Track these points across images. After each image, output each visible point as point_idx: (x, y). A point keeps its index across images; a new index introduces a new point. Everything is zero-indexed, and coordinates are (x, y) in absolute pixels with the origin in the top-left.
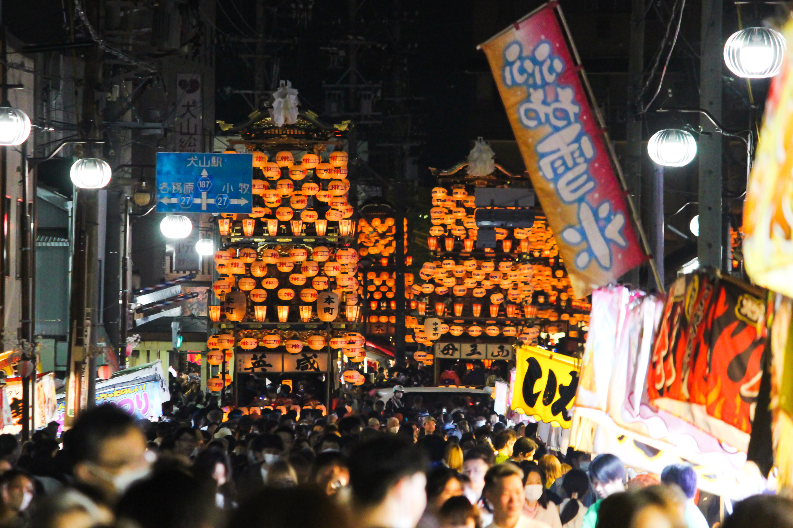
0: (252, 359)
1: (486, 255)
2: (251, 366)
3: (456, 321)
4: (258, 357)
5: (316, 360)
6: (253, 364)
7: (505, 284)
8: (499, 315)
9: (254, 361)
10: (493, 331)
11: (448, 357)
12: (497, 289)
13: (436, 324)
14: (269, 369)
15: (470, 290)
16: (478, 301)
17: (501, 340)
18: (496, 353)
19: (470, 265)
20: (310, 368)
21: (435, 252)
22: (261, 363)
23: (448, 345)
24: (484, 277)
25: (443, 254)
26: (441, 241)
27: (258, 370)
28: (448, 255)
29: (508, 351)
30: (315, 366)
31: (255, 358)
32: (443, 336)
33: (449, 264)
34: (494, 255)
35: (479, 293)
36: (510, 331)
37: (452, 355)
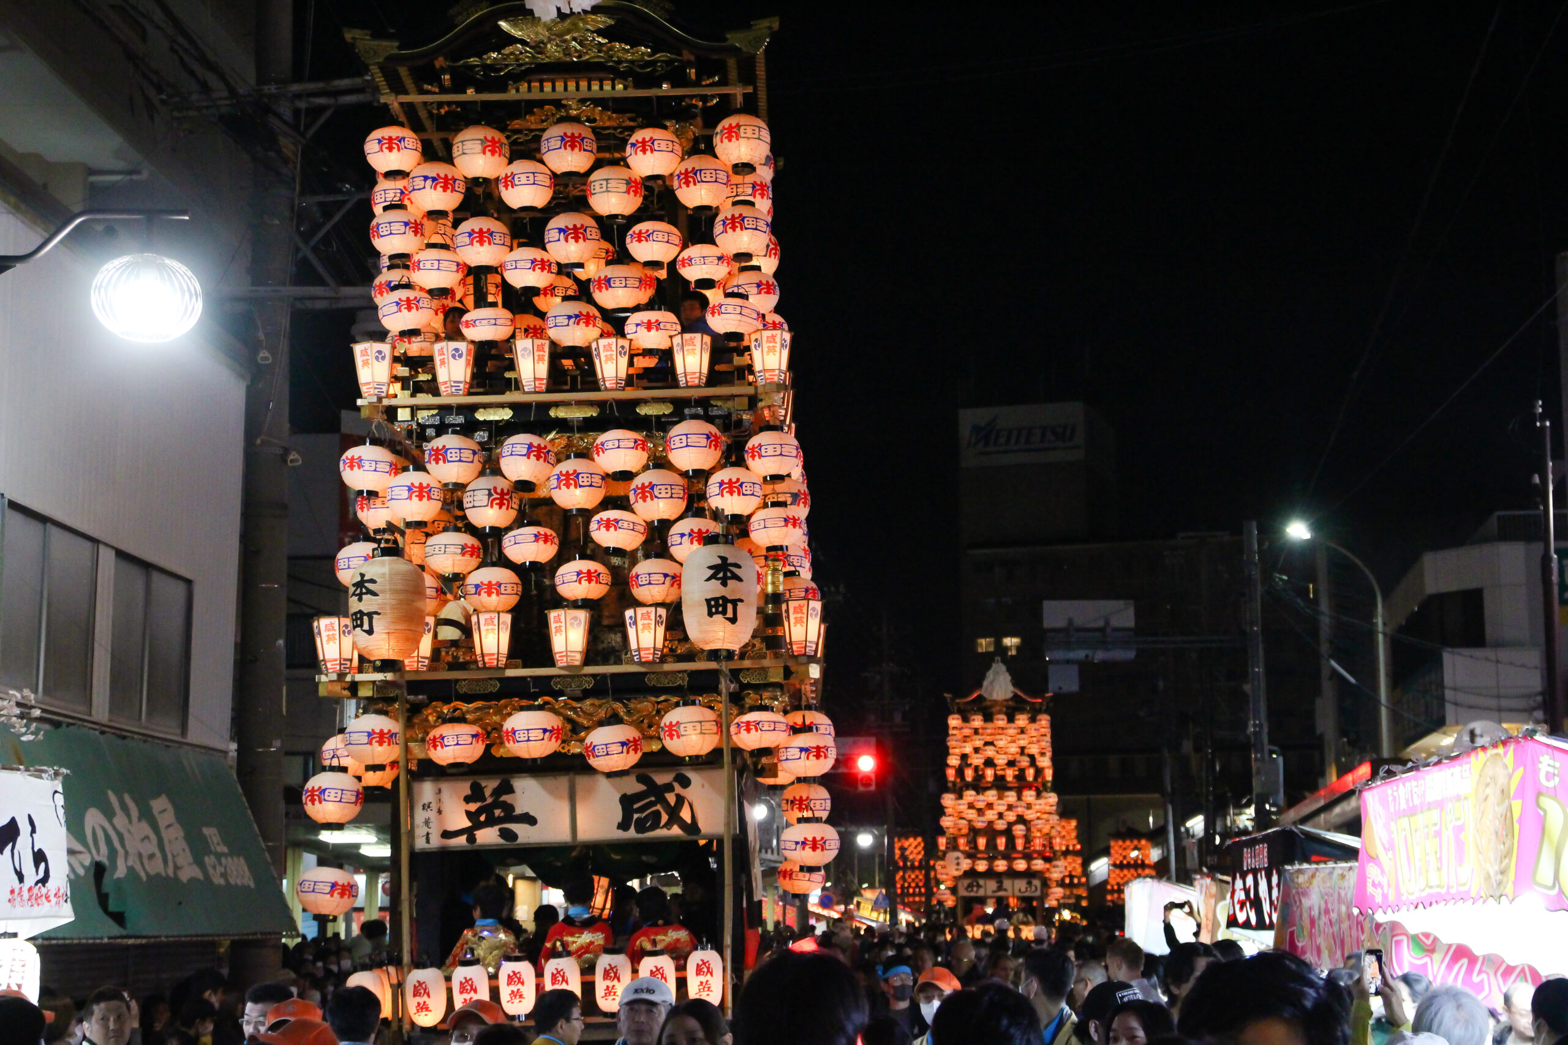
0: (467, 799)
1: (1009, 785)
2: (466, 823)
3: (979, 856)
4: (488, 792)
5: (686, 793)
6: (469, 814)
7: (1030, 815)
8: (1025, 848)
9: (473, 807)
10: (1021, 865)
11: (972, 894)
12: (1021, 819)
13: (958, 858)
14: (525, 834)
15: (991, 823)
16: (1002, 833)
17: (1029, 875)
18: (1023, 889)
19: (991, 795)
20: (668, 825)
21: (954, 783)
22: (498, 812)
23: (972, 883)
24: (1005, 807)
25: (963, 784)
26: (960, 772)
27: (488, 836)
28: (968, 786)
29: (1036, 887)
30: (685, 814)
31: (476, 795)
32: (965, 872)
33: (970, 795)
34: (1016, 785)
35: (1001, 825)
36: (1039, 864)
37: (977, 892)
